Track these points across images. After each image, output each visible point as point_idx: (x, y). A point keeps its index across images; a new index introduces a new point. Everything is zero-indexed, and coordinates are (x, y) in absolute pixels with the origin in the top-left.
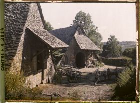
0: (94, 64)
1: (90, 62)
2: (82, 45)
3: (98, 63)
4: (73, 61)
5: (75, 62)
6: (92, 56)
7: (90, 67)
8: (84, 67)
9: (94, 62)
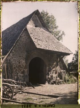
0: (61, 78)
1: (55, 75)
2: (39, 42)
3: (67, 77)
4: (23, 72)
5: (26, 73)
6: (57, 65)
7: (54, 83)
8: (44, 83)
9: (60, 76)
